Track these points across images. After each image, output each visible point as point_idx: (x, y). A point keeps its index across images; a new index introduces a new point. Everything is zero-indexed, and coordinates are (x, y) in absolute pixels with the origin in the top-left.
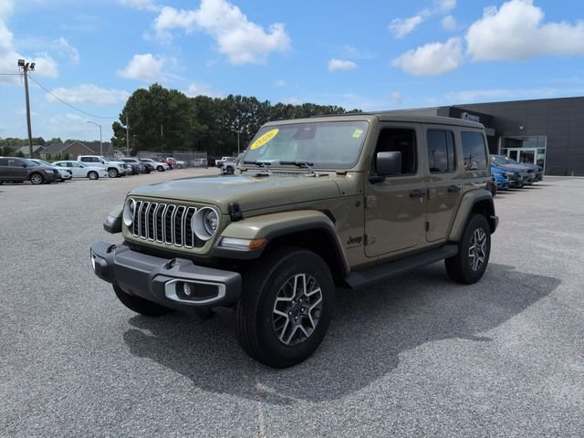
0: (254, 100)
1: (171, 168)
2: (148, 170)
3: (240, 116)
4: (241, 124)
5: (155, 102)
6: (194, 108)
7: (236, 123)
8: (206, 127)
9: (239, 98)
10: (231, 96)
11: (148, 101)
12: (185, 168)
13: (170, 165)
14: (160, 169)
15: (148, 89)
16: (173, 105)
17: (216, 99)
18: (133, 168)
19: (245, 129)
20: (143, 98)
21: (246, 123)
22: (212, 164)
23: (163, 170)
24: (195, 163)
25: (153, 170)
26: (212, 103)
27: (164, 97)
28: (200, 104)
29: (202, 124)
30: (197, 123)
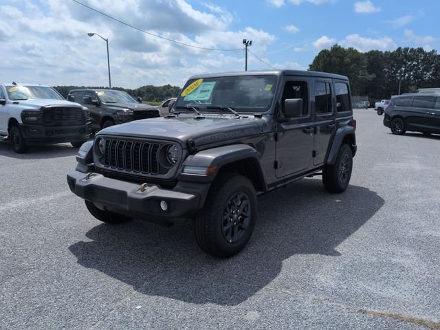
0: (421, 50)
3: (406, 64)
4: (406, 71)
5: (334, 59)
6: (365, 61)
7: (401, 71)
8: (373, 76)
9: (406, 49)
10: (400, 48)
11: (328, 59)
15: (330, 49)
16: (347, 60)
17: (386, 52)
19: (410, 76)
20: (325, 56)
21: (411, 71)
22: (373, 106)
24: (360, 105)
26: (382, 56)
27: (341, 55)
28: (372, 57)
29: (370, 73)
30: (366, 73)
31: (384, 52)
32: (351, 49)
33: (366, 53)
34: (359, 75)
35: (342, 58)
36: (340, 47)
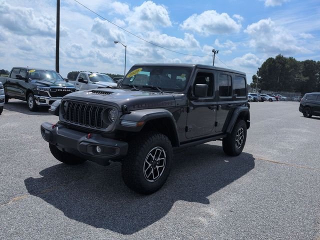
1: (277, 100)
2: (263, 100)
5: (278, 64)
11: (273, 64)
12: (286, 101)
13: (277, 98)
14: (271, 100)
15: (275, 58)
17: (319, 62)
18: (254, 98)
20: (271, 62)
23: (272, 101)
24: (295, 99)
25: (266, 100)
26: (315, 65)
27: (283, 62)
28: (307, 65)
29: (305, 76)
30: (302, 76)
31: (317, 61)
32: (291, 59)
33: (303, 62)
34: (295, 77)
35: (283, 65)
36: (282, 56)
